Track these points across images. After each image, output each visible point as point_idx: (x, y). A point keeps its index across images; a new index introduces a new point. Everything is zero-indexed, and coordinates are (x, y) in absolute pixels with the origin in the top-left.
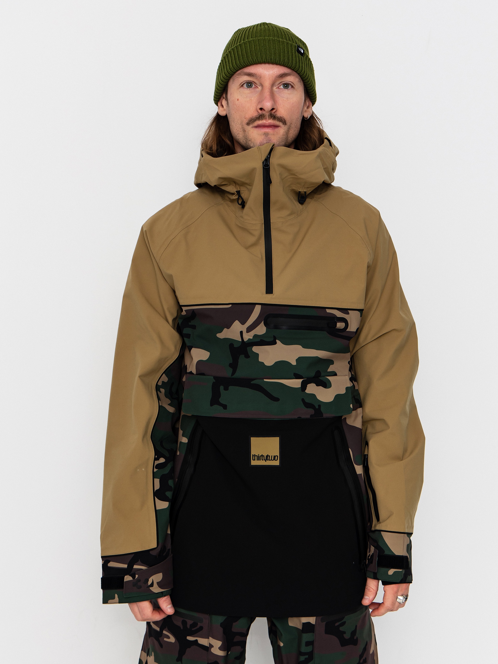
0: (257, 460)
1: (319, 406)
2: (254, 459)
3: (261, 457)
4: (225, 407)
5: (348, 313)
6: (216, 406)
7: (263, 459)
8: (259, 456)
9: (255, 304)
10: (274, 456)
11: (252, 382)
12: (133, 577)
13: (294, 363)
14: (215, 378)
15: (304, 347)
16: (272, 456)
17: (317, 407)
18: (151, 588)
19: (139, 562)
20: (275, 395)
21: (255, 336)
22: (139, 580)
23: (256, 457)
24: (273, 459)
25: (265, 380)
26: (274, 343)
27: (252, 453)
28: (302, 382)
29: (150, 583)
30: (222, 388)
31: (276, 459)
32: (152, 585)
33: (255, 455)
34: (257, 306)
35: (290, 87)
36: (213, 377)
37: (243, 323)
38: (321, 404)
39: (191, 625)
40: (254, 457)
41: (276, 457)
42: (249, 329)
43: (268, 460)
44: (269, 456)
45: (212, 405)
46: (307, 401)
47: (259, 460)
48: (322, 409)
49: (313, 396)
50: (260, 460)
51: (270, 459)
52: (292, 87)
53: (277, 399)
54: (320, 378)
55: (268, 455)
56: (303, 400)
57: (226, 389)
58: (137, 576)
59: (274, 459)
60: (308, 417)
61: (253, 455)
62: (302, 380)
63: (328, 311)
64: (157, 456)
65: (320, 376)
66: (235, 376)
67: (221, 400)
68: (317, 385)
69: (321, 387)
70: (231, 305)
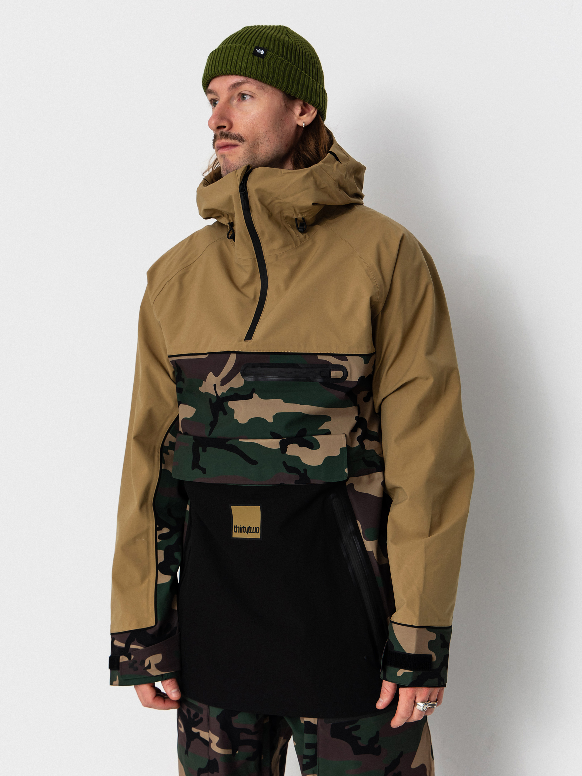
0: (239, 532)
1: (305, 470)
2: (235, 531)
3: (243, 528)
4: (204, 471)
5: (346, 360)
6: (196, 470)
7: (245, 531)
8: (240, 527)
9: (229, 353)
10: (256, 528)
11: (228, 443)
12: (129, 658)
13: (270, 420)
14: (195, 438)
15: (286, 401)
16: (253, 528)
17: (302, 472)
18: (148, 670)
19: (135, 641)
20: (252, 457)
21: (231, 389)
22: (135, 662)
23: (238, 528)
24: (254, 532)
25: (241, 440)
26: (250, 397)
27: (235, 523)
28: (281, 442)
29: (146, 664)
30: (200, 449)
31: (257, 532)
32: (149, 667)
33: (237, 526)
34: (232, 355)
35: (248, 98)
36: (192, 437)
37: (217, 375)
38: (307, 468)
39: (194, 715)
40: (236, 528)
41: (258, 529)
42: (224, 382)
43: (249, 532)
44: (251, 528)
45: (193, 469)
46: (289, 464)
47: (240, 532)
48: (309, 474)
49: (297, 459)
50: (242, 532)
51: (252, 531)
52: (252, 97)
53: (254, 462)
54: (305, 438)
55: (249, 526)
56: (284, 463)
57: (204, 450)
58: (133, 657)
59: (256, 532)
60: (293, 483)
61: (235, 526)
62: (280, 440)
63: (320, 357)
64: (159, 526)
65: (304, 436)
66: (212, 435)
67: (201, 463)
68: (301, 446)
69: (305, 448)
70: (208, 355)
